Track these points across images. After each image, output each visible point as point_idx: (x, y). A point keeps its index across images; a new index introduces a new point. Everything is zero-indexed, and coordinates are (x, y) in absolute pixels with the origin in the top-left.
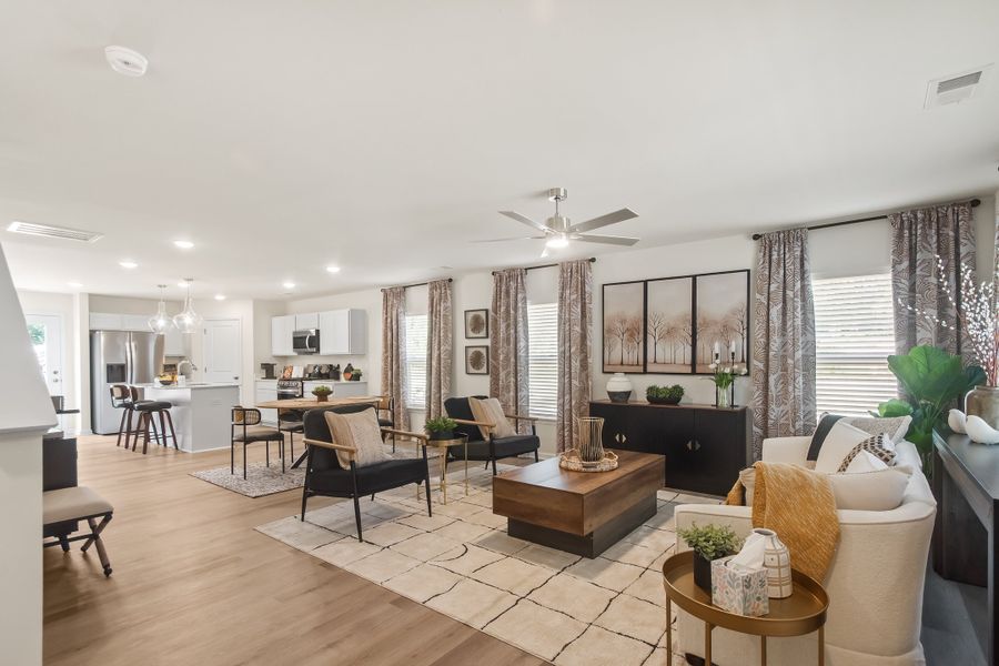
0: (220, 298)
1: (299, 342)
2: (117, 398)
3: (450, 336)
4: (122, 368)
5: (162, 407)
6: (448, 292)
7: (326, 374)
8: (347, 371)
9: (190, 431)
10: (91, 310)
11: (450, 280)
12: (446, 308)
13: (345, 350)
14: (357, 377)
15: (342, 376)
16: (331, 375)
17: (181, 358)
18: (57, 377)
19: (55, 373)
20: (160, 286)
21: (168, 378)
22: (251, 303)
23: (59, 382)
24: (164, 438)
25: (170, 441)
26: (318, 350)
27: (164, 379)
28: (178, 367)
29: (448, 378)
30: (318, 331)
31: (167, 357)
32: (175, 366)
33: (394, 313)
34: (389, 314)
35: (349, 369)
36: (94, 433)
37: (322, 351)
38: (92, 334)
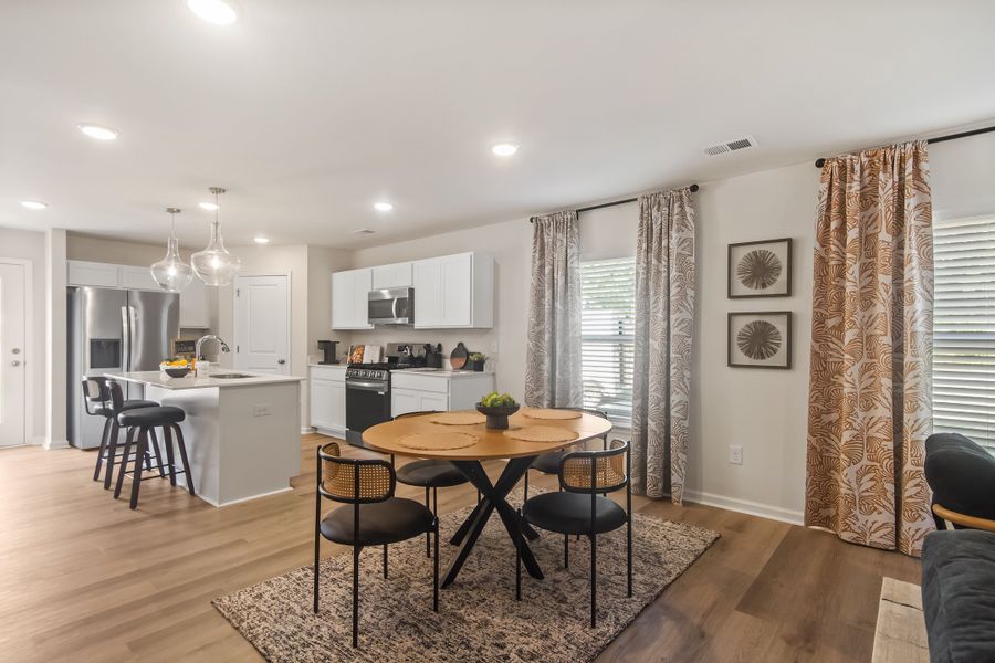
0: (261, 240)
1: (377, 309)
2: (94, 400)
3: (691, 292)
4: (115, 345)
5: (171, 417)
6: (688, 210)
7: (419, 358)
8: (454, 355)
9: (215, 460)
10: (70, 256)
11: (694, 188)
12: (681, 242)
13: (464, 321)
14: (478, 365)
15: (448, 364)
16: (430, 360)
17: (203, 331)
18: (18, 357)
19: (16, 351)
20: (171, 210)
21: (181, 364)
22: (306, 247)
23: (21, 366)
24: (173, 474)
25: (181, 480)
26: (412, 320)
27: (175, 366)
28: (198, 347)
29: (687, 374)
30: (412, 291)
31: (182, 330)
32: (192, 344)
33: (559, 257)
34: (548, 259)
35: (461, 351)
36: (72, 444)
37: (418, 324)
38: (71, 293)
